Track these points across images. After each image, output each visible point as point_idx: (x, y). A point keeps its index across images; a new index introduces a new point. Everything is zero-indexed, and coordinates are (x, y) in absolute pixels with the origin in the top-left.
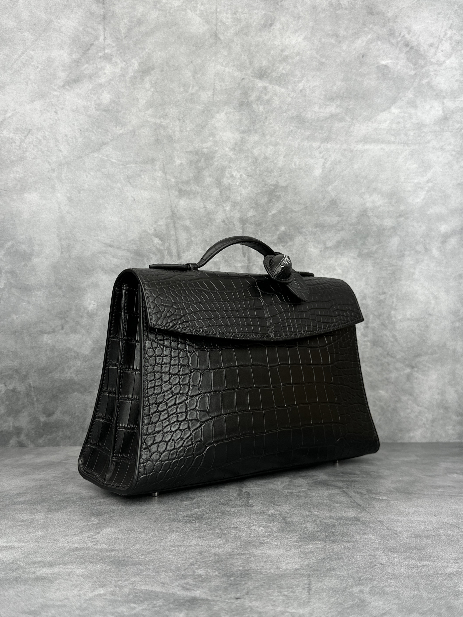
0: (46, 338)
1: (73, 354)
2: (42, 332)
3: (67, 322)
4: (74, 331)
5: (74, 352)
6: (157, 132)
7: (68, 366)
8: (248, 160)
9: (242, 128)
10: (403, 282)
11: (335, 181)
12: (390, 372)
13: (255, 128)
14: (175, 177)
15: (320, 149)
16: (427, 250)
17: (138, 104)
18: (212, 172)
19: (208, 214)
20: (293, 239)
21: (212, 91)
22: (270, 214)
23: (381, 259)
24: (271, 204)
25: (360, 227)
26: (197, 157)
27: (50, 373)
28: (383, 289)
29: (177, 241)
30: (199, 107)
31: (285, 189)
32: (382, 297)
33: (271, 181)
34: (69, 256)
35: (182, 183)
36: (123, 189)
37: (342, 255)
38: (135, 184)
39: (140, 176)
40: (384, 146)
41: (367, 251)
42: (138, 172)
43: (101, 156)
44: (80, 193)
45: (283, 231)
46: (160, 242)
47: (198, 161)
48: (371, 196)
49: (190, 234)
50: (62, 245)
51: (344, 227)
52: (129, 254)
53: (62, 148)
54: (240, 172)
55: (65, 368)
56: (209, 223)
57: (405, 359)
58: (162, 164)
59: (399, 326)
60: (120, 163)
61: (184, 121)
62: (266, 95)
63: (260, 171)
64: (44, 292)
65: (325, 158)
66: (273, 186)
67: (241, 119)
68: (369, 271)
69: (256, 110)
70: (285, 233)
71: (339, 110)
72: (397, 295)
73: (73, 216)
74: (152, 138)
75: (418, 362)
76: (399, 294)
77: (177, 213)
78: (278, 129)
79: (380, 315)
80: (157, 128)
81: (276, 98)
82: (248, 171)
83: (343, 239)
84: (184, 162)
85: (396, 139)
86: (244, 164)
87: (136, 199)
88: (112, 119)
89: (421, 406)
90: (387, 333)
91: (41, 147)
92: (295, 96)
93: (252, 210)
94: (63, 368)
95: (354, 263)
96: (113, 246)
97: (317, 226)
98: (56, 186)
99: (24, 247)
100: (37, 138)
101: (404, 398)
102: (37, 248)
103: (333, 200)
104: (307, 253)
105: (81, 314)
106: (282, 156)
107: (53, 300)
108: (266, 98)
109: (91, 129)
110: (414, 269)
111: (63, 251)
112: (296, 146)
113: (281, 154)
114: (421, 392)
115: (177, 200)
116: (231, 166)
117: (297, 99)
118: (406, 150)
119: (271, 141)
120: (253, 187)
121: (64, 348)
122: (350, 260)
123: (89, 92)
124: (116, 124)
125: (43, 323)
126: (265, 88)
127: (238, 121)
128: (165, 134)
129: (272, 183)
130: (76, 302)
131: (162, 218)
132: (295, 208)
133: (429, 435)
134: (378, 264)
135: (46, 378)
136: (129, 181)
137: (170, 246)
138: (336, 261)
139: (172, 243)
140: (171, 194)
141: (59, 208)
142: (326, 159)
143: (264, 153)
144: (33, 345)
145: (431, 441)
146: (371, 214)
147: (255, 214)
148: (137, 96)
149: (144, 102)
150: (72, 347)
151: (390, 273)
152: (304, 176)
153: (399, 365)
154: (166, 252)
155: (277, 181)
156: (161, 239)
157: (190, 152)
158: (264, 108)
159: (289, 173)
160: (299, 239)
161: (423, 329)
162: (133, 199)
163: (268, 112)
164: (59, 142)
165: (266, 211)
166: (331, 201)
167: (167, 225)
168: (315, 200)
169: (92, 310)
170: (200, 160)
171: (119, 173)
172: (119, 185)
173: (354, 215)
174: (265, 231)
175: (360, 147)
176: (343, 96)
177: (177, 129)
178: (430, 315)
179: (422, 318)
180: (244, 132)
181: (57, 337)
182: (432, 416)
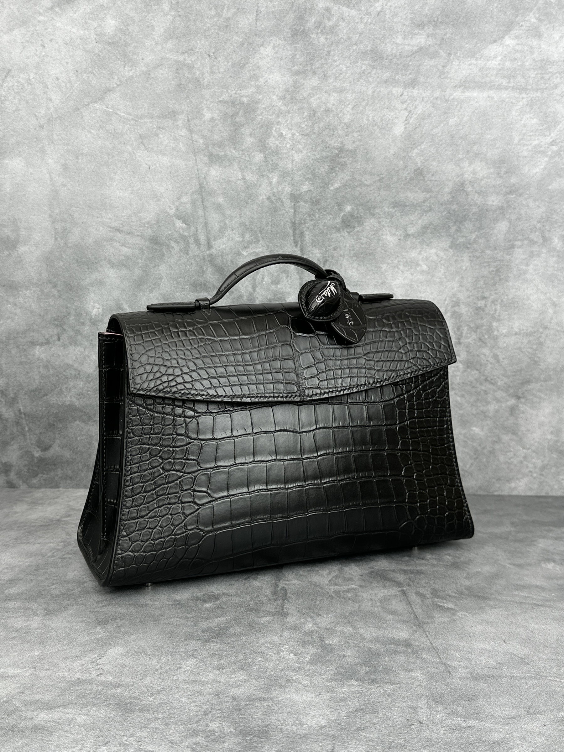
0: (38, 351)
1: (73, 372)
2: (33, 344)
3: (65, 330)
4: (74, 342)
5: (74, 369)
6: (179, 74)
7: (67, 388)
8: (304, 113)
9: (296, 68)
10: (510, 284)
11: (422, 143)
12: (488, 403)
13: (314, 67)
14: (204, 137)
15: (403, 97)
16: (545, 239)
17: (154, 33)
18: (254, 130)
19: (248, 187)
20: (363, 223)
21: (255, 14)
22: (332, 188)
23: (483, 252)
24: (334, 174)
25: (455, 207)
26: (233, 109)
27: (44, 395)
28: (483, 293)
29: (206, 224)
30: (236, 38)
31: (353, 153)
32: (481, 303)
33: (334, 143)
34: (65, 244)
35: (214, 145)
36: (134, 153)
37: (428, 245)
38: (150, 146)
39: (157, 135)
40: (491, 93)
41: (462, 240)
42: (154, 130)
43: (104, 107)
44: (77, 158)
45: (349, 212)
46: (184, 225)
47: (236, 114)
48: (470, 164)
49: (224, 215)
50: (56, 229)
51: (433, 206)
52: (143, 242)
53: (53, 96)
54: (291, 130)
55: (64, 390)
56: (249, 201)
57: (509, 386)
58: (186, 119)
59: (502, 343)
60: (131, 117)
61: (216, 58)
62: (329, 19)
63: (319, 128)
64: (34, 291)
65: (409, 109)
66: (337, 149)
67: (294, 56)
68: (464, 268)
69: (316, 42)
70: (351, 215)
71: (431, 41)
72: (502, 301)
73: (69, 189)
74: (173, 82)
75: (526, 391)
76: (504, 300)
77: (206, 186)
78: (345, 69)
79: (477, 328)
80: (179, 67)
81: (343, 24)
82: (303, 128)
83: (431, 224)
84: (216, 116)
85: (509, 82)
86: (297, 119)
87: (152, 167)
88: (118, 56)
89: (528, 449)
90: (486, 351)
91: (25, 95)
92: (369, 20)
93: (307, 183)
94: (61, 389)
95: (445, 257)
96: (122, 231)
97: (395, 205)
98: (46, 148)
99: (7, 231)
100: (18, 82)
101: (505, 438)
102: (23, 233)
103: (419, 169)
104: (381, 242)
105: (82, 320)
106: (350, 106)
107: (46, 302)
108: (329, 24)
109: (90, 69)
110: (527, 265)
111: (57, 236)
112: (370, 93)
113: (349, 104)
114: (528, 430)
115: (207, 168)
116: (279, 122)
117: (372, 25)
118: (523, 98)
119: (334, 86)
120: (309, 150)
121: (62, 365)
122: (439, 252)
123: (87, 17)
124: (125, 62)
125: (33, 331)
126: (328, 10)
127: (290, 57)
128: (190, 76)
129: (336, 144)
130: (76, 304)
131: (187, 193)
132: (366, 180)
133: (536, 486)
134: (478, 258)
135: (40, 403)
136: (142, 143)
137: (197, 231)
138: (420, 253)
139: (200, 227)
140: (198, 160)
141: (51, 179)
142: (410, 111)
143: (324, 103)
144: (23, 360)
145: (539, 494)
146: (470, 189)
147: (312, 188)
148: (153, 21)
149: (162, 30)
150: (71, 363)
151: (493, 271)
152: (379, 135)
153: (500, 394)
154: (192, 239)
155: (342, 143)
156: (185, 222)
157: (223, 102)
158: (326, 39)
159: (359, 131)
160: (370, 223)
161: (535, 347)
162: (148, 167)
163: (332, 44)
164: (48, 88)
165: (326, 184)
166: (415, 171)
167: (193, 203)
168: (393, 169)
169: (96, 315)
170: (238, 113)
171: (129, 131)
172: (128, 147)
173: (447, 190)
174: (325, 211)
175: (458, 94)
176: (437, 20)
177: (207, 69)
178: (546, 328)
179: (535, 332)
180: (298, 73)
181: (52, 349)
182: (543, 462)
